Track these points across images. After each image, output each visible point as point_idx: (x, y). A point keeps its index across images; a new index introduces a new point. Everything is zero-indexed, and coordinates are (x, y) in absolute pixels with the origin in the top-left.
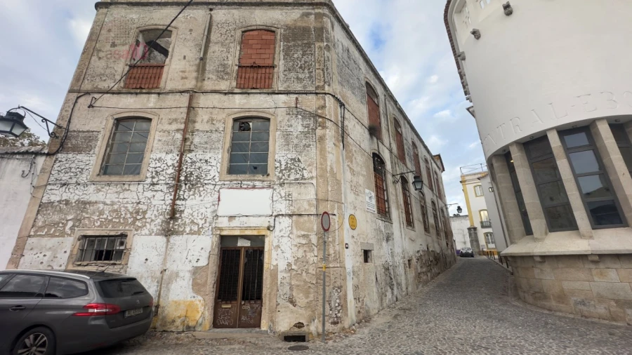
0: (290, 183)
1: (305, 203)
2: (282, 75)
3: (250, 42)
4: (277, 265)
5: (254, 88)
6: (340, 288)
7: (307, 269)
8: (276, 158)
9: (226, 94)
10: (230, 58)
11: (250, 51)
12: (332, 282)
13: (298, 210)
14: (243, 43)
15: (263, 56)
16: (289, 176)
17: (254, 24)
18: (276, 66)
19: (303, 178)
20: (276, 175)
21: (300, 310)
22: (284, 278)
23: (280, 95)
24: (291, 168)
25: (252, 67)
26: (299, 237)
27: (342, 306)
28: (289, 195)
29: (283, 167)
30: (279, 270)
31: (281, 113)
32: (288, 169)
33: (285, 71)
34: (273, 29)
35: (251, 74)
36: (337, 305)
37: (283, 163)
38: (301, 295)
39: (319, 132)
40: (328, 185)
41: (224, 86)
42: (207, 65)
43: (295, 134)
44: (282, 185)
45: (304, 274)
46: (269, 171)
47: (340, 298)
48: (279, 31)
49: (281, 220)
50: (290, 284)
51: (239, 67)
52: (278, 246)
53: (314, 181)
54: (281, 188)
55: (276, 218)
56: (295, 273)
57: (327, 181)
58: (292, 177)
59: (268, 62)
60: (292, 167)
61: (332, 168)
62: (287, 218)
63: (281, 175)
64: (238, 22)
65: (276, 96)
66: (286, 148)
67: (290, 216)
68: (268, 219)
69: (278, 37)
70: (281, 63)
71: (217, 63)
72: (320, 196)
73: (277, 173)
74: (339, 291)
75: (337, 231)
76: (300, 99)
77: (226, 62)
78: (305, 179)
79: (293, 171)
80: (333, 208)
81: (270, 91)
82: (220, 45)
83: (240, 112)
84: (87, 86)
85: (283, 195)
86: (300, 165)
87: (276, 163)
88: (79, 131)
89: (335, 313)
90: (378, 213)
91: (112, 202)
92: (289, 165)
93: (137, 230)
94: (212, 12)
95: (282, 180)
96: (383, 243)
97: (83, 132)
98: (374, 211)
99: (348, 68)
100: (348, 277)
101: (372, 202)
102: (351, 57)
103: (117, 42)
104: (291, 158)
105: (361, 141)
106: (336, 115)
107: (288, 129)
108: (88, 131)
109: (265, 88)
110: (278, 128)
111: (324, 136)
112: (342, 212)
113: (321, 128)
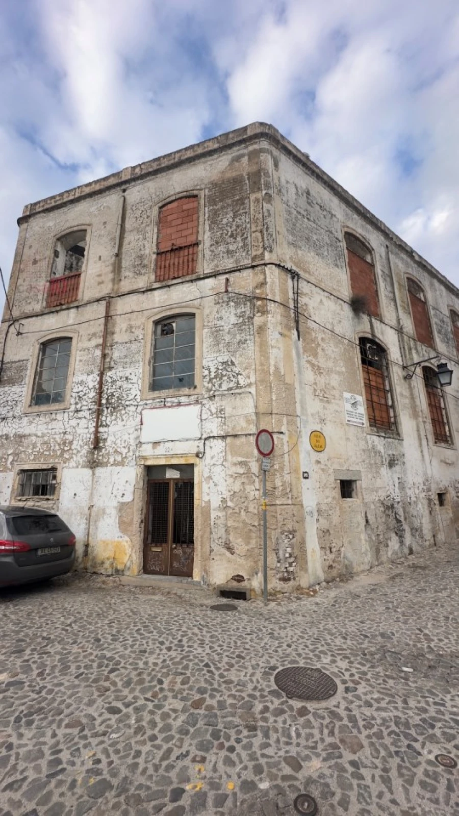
0: (223, 395)
1: (242, 419)
2: (207, 252)
3: (170, 218)
4: (209, 501)
5: (175, 278)
6: (293, 532)
7: (247, 507)
8: (204, 364)
9: (144, 292)
10: (147, 245)
11: (169, 231)
12: (280, 525)
13: (233, 429)
14: (162, 222)
15: (185, 233)
16: (220, 386)
17: (172, 193)
18: (200, 241)
19: (238, 386)
20: (205, 387)
21: (238, 560)
22: (218, 518)
23: (207, 281)
24: (222, 375)
25: (172, 250)
26: (235, 464)
27: (296, 557)
28: (222, 410)
29: (213, 375)
30: (212, 507)
31: (209, 302)
32: (219, 376)
33: (211, 246)
34: (195, 192)
35: (172, 259)
36: (287, 555)
37: (213, 370)
38: (240, 540)
39: (258, 320)
40: (271, 392)
41: (142, 283)
42: (123, 262)
43: (226, 329)
44: (212, 398)
45: (243, 513)
46: (197, 381)
47: (292, 547)
48: (202, 194)
49: (212, 445)
50: (226, 525)
51: (158, 254)
52: (210, 478)
53: (253, 390)
54: (211, 403)
55: (207, 442)
56: (231, 511)
57: (271, 386)
58: (224, 387)
59: (191, 239)
60: (224, 373)
61: (277, 369)
62: (220, 441)
63: (210, 385)
64: (153, 196)
65: (202, 282)
66: (216, 348)
67: (223, 437)
68: (197, 443)
69: (202, 202)
70: (206, 237)
71: (134, 256)
72: (262, 409)
73: (206, 384)
74: (291, 536)
75: (286, 456)
76: (231, 279)
77: (142, 252)
78: (241, 388)
79: (225, 378)
80: (280, 422)
81: (194, 277)
82: (135, 233)
83: (162, 312)
84: (16, 313)
85: (214, 411)
86: (234, 369)
87: (204, 370)
88: (12, 362)
89: (284, 566)
90: (370, 425)
91: (42, 433)
92: (220, 371)
93: (65, 463)
94: (126, 193)
95: (212, 392)
96: (382, 469)
97: (15, 362)
98: (363, 424)
99: (308, 219)
100: (308, 518)
101: (357, 411)
102: (315, 202)
103: (38, 257)
104: (222, 361)
105: (335, 322)
106: (284, 292)
107: (218, 322)
108: (19, 361)
109: (188, 274)
110: (206, 324)
111: (265, 324)
112: (295, 428)
113: (260, 314)
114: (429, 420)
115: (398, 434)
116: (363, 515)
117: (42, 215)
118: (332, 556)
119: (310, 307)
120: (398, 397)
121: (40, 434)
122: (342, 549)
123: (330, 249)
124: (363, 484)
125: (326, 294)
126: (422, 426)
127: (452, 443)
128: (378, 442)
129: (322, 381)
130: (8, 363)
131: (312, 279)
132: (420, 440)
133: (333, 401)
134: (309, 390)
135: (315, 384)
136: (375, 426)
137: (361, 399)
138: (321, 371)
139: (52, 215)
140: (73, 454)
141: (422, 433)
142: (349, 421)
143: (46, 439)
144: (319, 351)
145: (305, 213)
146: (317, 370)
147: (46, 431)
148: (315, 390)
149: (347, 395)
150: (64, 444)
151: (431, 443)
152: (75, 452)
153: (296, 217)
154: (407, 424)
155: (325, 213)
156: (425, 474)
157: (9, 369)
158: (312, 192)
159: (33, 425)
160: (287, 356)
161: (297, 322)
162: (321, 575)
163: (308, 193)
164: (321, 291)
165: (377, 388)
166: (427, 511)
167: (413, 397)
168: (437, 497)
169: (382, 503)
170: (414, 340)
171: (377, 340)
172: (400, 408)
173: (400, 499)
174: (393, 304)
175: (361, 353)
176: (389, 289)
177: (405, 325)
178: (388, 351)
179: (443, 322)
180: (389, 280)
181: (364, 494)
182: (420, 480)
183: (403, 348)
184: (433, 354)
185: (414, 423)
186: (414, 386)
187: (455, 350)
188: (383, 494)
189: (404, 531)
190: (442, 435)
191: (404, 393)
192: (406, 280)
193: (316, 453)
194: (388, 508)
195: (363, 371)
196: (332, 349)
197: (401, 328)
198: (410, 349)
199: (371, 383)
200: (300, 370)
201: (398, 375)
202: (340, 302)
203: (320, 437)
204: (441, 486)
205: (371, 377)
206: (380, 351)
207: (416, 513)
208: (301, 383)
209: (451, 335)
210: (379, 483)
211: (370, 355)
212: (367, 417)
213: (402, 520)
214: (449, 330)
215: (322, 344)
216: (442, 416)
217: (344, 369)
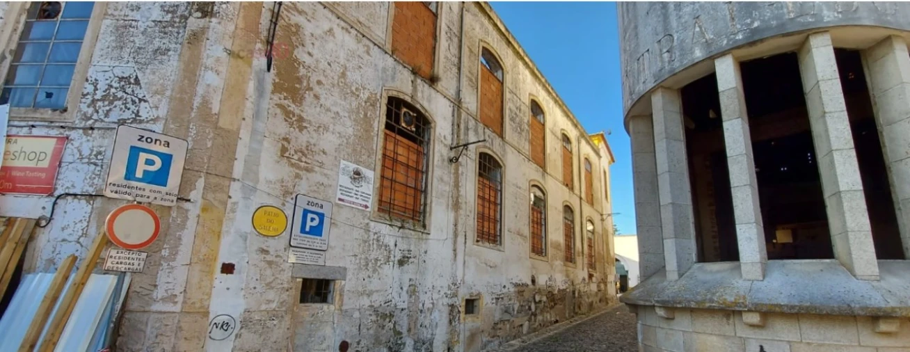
0: (107, 129)
8: (89, 75)
16: (107, 115)
19: (137, 118)
20: (80, 111)
24: (115, 96)
28: (100, 153)
29: (99, 95)
32: (109, 98)
37: (102, 86)
40: (187, 135)
43: (141, 26)
44: (88, 130)
46: (69, 99)
49: (69, 207)
52: (51, 261)
54: (85, 138)
55: (60, 202)
58: (114, 117)
60: (120, 94)
61: (206, 102)
62: (83, 202)
63: (91, 110)
66: (116, 53)
67: (91, 197)
68: (42, 202)
73: (84, 108)
78: (141, 122)
79: (119, 103)
80: (191, 185)
85: (86, 152)
86: (138, 91)
87: (87, 85)
90: (379, 210)
92: (113, 90)
95: (90, 122)
96: (386, 267)
98: (366, 207)
101: (360, 189)
104: (120, 75)
105: (349, 65)
107: (131, 13)
110: (110, 12)
111: (204, 30)
112: (225, 197)
113: (199, 14)
114: (474, 215)
115: (424, 226)
119: (306, 32)
120: (435, 180)
124: (346, 286)
125: (343, 24)
126: (462, 221)
127: (501, 244)
128: (387, 232)
129: (302, 139)
132: (456, 235)
133: (317, 169)
134: (269, 146)
135: (287, 140)
136: (388, 212)
137: (371, 175)
138: (304, 124)
141: (461, 230)
142: (340, 199)
144: (309, 97)
146: (297, 121)
148: (283, 149)
151: (469, 242)
154: (439, 215)
156: (454, 276)
160: (234, 90)
161: (270, 45)
164: (334, 18)
165: (408, 166)
166: (445, 321)
167: (457, 185)
168: (464, 303)
169: (376, 311)
170: (476, 120)
171: (418, 106)
172: (434, 194)
173: (405, 305)
174: (455, 70)
175: (389, 115)
176: (454, 51)
177: (467, 100)
178: (433, 125)
179: (520, 110)
180: (456, 40)
181: (346, 298)
182: (444, 283)
183: (456, 126)
184: (498, 141)
185: (452, 215)
186: (462, 173)
187: (527, 144)
188: (378, 300)
189: (404, 344)
190: (489, 234)
191: (446, 178)
192: (481, 48)
193: (262, 239)
194: (384, 316)
195: (386, 139)
196: (333, 99)
197: (460, 101)
198: (467, 129)
199: (400, 158)
200: (257, 115)
201: (442, 156)
202: (368, 42)
203: (276, 215)
204: (473, 291)
205: (400, 150)
206: (422, 122)
207: (427, 323)
208: (254, 132)
209: (526, 127)
210: (375, 284)
211: (405, 122)
212: (377, 198)
213: (404, 331)
214: (526, 121)
215: (317, 89)
216: (495, 211)
217: (350, 131)
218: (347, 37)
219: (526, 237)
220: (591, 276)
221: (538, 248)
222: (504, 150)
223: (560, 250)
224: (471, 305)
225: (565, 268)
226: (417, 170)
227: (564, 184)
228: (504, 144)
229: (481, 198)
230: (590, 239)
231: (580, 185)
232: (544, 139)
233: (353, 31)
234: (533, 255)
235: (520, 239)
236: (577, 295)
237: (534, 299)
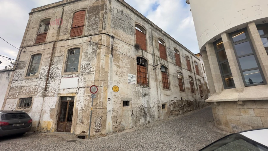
0: (86, 74)
1: (90, 82)
2: (86, 29)
3: (77, 17)
4: (78, 108)
5: (76, 36)
6: (101, 117)
7: (89, 109)
8: (81, 64)
9: (66, 40)
10: (69, 25)
11: (76, 21)
12: (97, 115)
13: (87, 85)
14: (74, 18)
15: (80, 22)
16: (85, 71)
17: (78, 9)
18: (84, 25)
19: (90, 71)
21: (84, 126)
22: (80, 113)
23: (85, 38)
25: (76, 27)
26: (87, 96)
27: (102, 125)
28: (85, 79)
29: (83, 67)
30: (79, 110)
31: (85, 44)
32: (85, 68)
33: (88, 27)
34: (85, 9)
35: (76, 30)
36: (99, 124)
37: (84, 66)
38: (86, 120)
39: (98, 51)
41: (66, 37)
42: (61, 30)
43: (89, 53)
44: (82, 75)
45: (87, 111)
46: (78, 70)
47: (100, 121)
48: (87, 10)
49: (81, 90)
50: (82, 115)
51: (72, 28)
52: (79, 100)
53: (94, 73)
55: (79, 89)
56: (84, 111)
57: (100, 72)
58: (86, 72)
59: (82, 24)
60: (87, 67)
61: (102, 66)
62: (83, 88)
63: (82, 71)
64: (72, 9)
65: (83, 38)
66: (85, 59)
67: (84, 87)
68: (76, 89)
69: (86, 13)
70: (86, 24)
71: (64, 28)
72: (96, 79)
73: (81, 70)
74: (101, 118)
75: (102, 94)
76: (92, 38)
77: (67, 27)
78: (91, 72)
79: (87, 69)
80: (101, 83)
81: (81, 36)
82: (65, 21)
84: (25, 45)
85: (82, 79)
86: (90, 66)
87: (81, 66)
88: (22, 61)
89: (97, 127)
90: (138, 84)
91: (29, 86)
93: (35, 95)
94: (64, 8)
95: (82, 73)
96: (141, 97)
97: (23, 61)
98: (135, 83)
99: (121, 20)
100: (108, 113)
101: (133, 80)
102: (124, 15)
103: (34, 27)
104: (86, 63)
105: (128, 52)
106: (108, 42)
107: (87, 51)
108: (24, 61)
109: (80, 35)
110: (83, 51)
111: (100, 52)
112: (107, 85)
113: (99, 49)
114: (162, 82)
115: (149, 87)
116: (131, 112)
117: (37, 12)
118: (117, 124)
119: (118, 47)
121: (28, 86)
122: (121, 122)
123: (129, 29)
124: (132, 103)
125: (125, 43)
126: (158, 84)
127: (170, 90)
128: (141, 89)
129: (120, 70)
130: (20, 62)
131: (120, 39)
132: (157, 88)
133: (123, 76)
134: (114, 73)
135: (117, 71)
136: (140, 84)
137: (135, 76)
139: (40, 13)
140: (38, 93)
141: (158, 86)
142: (129, 83)
143: (30, 87)
144: (120, 61)
145: (120, 18)
146: (119, 67)
147: (30, 85)
148: (117, 73)
149: (129, 74)
150: (36, 89)
151: (161, 89)
152: (39, 92)
153: (116, 19)
154: (152, 83)
155: (128, 18)
156: (158, 98)
157: (20, 64)
158: (124, 11)
159: (26, 83)
160: (107, 63)
161: (112, 52)
162: (111, 130)
163: (122, 12)
164: (123, 43)
165: (143, 72)
166: (157, 110)
167: (156, 75)
168: (162, 106)
169: (139, 108)
170: (159, 58)
171: (144, 58)
172: (150, 78)
173: (146, 106)
174: (152, 46)
175: (137, 61)
176: (151, 42)
177: (156, 53)
178: (148, 61)
179: (171, 52)
180: (151, 39)
181: (132, 105)
182: (155, 101)
183: (154, 60)
184: (166, 62)
185: (155, 83)
186: (157, 72)
187: (175, 61)
188: (140, 105)
189: (147, 116)
190: (167, 87)
191: (153, 74)
192: (158, 39)
193: (115, 93)
194: (142, 109)
195: (137, 67)
196: (125, 60)
197: (154, 54)
198: (157, 60)
199: (141, 71)
200: (111, 67)
201: (151, 68)
202: (131, 46)
203: (116, 87)
204: (164, 102)
205: (141, 69)
206: (145, 61)
207: (152, 111)
208: (111, 71)
209: (174, 57)
210: (139, 101)
211: (141, 62)
212: (137, 81)
213: (147, 113)
214: (173, 55)
215: (121, 59)
216: (168, 81)
217: (129, 67)
218: (126, 46)
219: (178, 87)
220: (201, 97)
221: (182, 89)
222: (168, 64)
223: (190, 90)
224: (163, 106)
225: (192, 95)
226: (145, 73)
227: (188, 70)
228: (168, 63)
229: (163, 77)
230: (199, 86)
231: (194, 70)
232: (180, 58)
233: (128, 44)
234: (180, 92)
235: (176, 88)
236: (197, 102)
237: (183, 104)
